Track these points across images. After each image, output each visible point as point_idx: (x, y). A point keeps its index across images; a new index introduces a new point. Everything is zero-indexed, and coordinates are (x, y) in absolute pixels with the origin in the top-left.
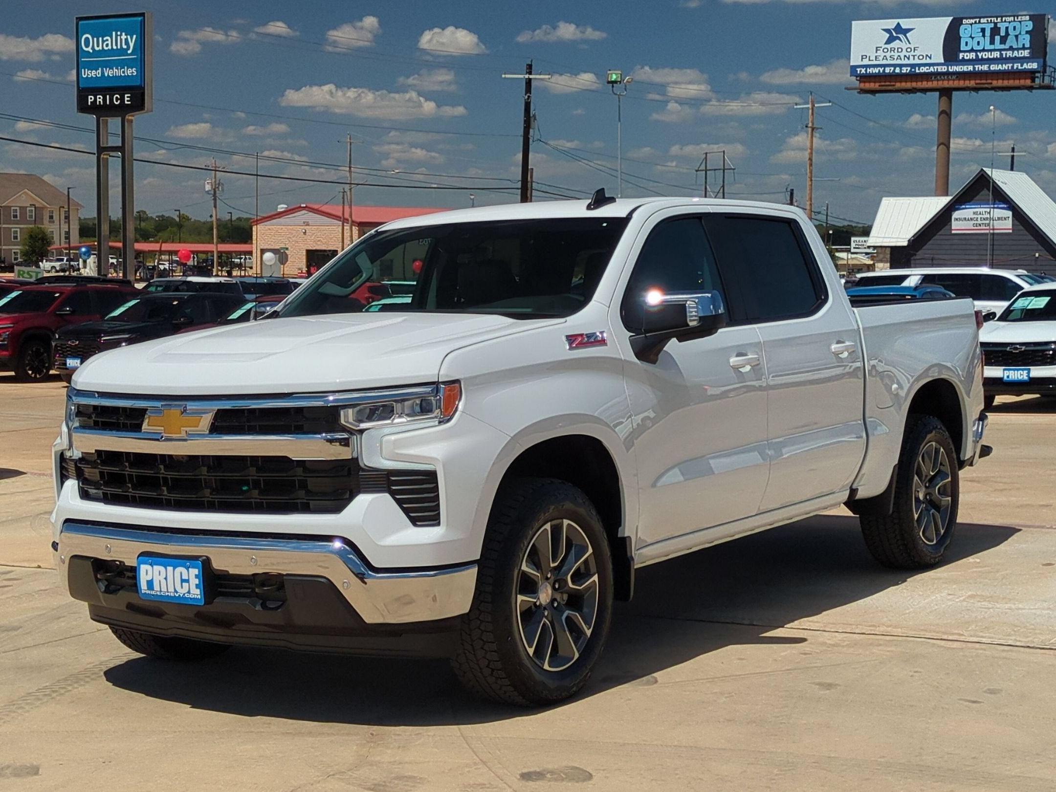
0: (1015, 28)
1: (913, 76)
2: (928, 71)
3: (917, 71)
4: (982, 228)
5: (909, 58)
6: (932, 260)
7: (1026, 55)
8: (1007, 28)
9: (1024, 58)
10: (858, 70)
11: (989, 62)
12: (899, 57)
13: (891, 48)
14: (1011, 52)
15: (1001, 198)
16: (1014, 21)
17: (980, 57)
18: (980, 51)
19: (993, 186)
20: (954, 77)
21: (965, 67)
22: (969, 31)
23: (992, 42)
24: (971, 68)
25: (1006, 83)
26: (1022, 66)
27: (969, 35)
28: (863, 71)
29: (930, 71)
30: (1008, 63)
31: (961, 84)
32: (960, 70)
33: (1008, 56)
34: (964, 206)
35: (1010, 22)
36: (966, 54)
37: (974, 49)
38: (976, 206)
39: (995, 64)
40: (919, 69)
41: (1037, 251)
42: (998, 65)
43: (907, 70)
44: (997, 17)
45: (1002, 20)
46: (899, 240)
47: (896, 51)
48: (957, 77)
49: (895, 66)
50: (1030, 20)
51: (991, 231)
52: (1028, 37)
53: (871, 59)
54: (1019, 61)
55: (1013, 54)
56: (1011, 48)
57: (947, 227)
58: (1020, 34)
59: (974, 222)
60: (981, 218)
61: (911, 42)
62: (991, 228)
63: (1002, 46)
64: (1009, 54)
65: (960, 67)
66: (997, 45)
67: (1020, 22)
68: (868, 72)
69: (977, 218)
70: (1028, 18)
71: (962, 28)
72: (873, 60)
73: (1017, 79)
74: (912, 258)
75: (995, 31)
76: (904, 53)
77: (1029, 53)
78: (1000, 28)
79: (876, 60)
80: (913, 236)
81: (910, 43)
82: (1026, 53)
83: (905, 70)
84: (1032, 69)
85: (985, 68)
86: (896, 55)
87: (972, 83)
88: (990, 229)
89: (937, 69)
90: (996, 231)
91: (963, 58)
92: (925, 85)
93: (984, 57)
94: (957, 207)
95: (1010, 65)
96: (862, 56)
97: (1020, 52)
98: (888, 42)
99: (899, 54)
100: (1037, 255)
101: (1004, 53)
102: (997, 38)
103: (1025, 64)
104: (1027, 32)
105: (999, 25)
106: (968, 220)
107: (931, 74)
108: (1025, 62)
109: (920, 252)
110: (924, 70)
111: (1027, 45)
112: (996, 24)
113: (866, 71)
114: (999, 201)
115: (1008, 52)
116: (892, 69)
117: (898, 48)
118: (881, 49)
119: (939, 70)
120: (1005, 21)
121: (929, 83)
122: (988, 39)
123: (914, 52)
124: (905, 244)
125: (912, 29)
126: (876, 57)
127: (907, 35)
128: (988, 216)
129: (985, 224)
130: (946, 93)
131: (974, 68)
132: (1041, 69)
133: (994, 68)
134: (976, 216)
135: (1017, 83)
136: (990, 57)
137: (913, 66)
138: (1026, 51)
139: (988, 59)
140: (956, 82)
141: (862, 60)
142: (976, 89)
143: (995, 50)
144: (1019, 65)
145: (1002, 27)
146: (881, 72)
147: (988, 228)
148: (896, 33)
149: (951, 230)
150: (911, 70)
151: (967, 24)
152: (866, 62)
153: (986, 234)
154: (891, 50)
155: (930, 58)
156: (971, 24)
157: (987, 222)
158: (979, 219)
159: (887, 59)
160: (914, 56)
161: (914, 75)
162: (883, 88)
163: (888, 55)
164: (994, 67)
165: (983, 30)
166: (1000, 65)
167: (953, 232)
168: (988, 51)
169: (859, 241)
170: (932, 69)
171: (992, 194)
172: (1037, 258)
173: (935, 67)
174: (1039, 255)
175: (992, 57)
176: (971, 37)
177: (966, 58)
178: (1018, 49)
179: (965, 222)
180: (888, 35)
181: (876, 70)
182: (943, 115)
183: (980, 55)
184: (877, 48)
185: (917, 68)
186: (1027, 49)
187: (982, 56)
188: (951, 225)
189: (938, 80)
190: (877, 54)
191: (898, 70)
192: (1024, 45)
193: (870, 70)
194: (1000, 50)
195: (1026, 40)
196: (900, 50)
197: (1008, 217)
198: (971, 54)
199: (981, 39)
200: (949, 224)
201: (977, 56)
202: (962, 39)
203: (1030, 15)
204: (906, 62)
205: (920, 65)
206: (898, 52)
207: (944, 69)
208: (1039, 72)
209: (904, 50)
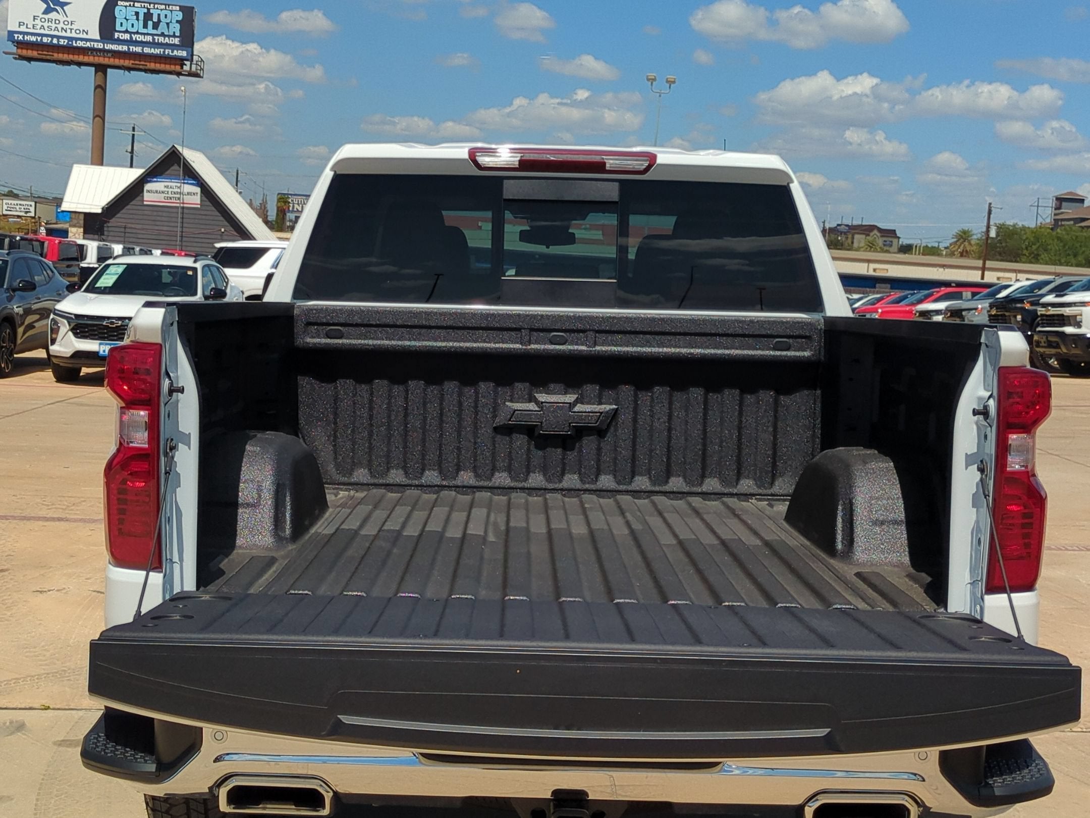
0: (166, 16)
1: (69, 49)
2: (85, 46)
3: (74, 44)
4: (172, 201)
5: (66, 31)
6: (125, 228)
7: (176, 43)
8: (159, 15)
9: (174, 45)
10: (16, 36)
11: (143, 44)
12: (56, 29)
13: (48, 19)
14: (163, 38)
15: (190, 174)
16: (166, 9)
17: (134, 39)
18: (134, 33)
19: (184, 163)
20: (109, 55)
21: (120, 46)
22: (123, 13)
23: (145, 26)
24: (125, 48)
25: (158, 66)
26: (172, 52)
27: (124, 17)
28: (21, 37)
29: (86, 46)
30: (160, 48)
31: (117, 62)
32: (116, 49)
33: (160, 41)
34: (155, 180)
35: (161, 10)
36: (121, 34)
37: (129, 30)
38: (168, 180)
39: (148, 47)
40: (76, 43)
41: (223, 226)
42: (151, 48)
43: (64, 42)
44: (150, 4)
45: (154, 6)
46: (92, 207)
47: (53, 22)
48: (112, 55)
49: (53, 37)
50: (180, 10)
51: (182, 205)
52: (178, 26)
53: (28, 27)
54: (170, 47)
55: (164, 40)
56: (163, 35)
57: (139, 198)
58: (171, 22)
59: (165, 195)
60: (171, 192)
61: (68, 15)
62: (182, 201)
63: (155, 32)
64: (161, 39)
65: (115, 46)
66: (150, 29)
67: (171, 11)
68: (26, 39)
69: (168, 192)
70: (178, 8)
71: (117, 9)
72: (30, 28)
73: (168, 64)
74: (105, 225)
75: (148, 16)
76: (62, 25)
77: (179, 41)
78: (152, 14)
79: (33, 28)
80: (107, 205)
81: (67, 17)
82: (176, 41)
83: (62, 42)
84: (182, 56)
85: (138, 49)
86: (54, 26)
87: (127, 63)
88: (180, 203)
89: (94, 45)
90: (185, 205)
91: (118, 38)
92: (81, 58)
93: (138, 39)
94: (149, 179)
95: (162, 50)
96: (20, 23)
97: (171, 39)
98: (46, 12)
99: (56, 25)
100: (223, 230)
101: (156, 38)
102: (150, 23)
103: (175, 51)
104: (177, 22)
105: (152, 11)
106: (160, 193)
107: (88, 49)
108: (175, 49)
109: (114, 219)
110: (80, 44)
111: (178, 34)
112: (148, 9)
113: (23, 37)
114: (189, 177)
115: (160, 38)
116: (50, 39)
117: (55, 20)
118: (39, 19)
119: (95, 46)
120: (157, 8)
121: (85, 57)
122: (141, 23)
123: (71, 25)
124: (99, 211)
125: (69, 3)
126: (33, 25)
127: (65, 8)
128: (179, 190)
129: (176, 198)
130: (101, 69)
131: (129, 49)
132: (189, 58)
133: (147, 52)
134: (167, 190)
135: (168, 67)
136: (143, 40)
137: (70, 39)
138: (176, 39)
139: (142, 42)
140: (112, 60)
141: (19, 27)
142: (129, 69)
143: (148, 34)
144: (170, 51)
145: (155, 13)
146: (39, 40)
147: (178, 201)
148: (54, 5)
149: (143, 201)
150: (68, 43)
151: (122, 6)
152: (23, 29)
153: (177, 207)
154: (48, 21)
155: (87, 33)
156: (126, 7)
157: (178, 196)
158: (170, 193)
159: (44, 29)
160: (71, 29)
161: (71, 47)
162: (41, 57)
163: (46, 25)
164: (147, 50)
165: (137, 14)
166: (153, 49)
167: (145, 203)
168: (142, 34)
169: (11, 204)
170: (88, 44)
171: (183, 171)
172: (223, 232)
173: (92, 43)
174: (225, 230)
175: (145, 40)
176: (125, 18)
177: (121, 38)
178: (169, 36)
179: (156, 194)
180: (46, 6)
181: (33, 39)
182: (99, 90)
183: (134, 37)
184: (34, 16)
185: (74, 42)
186: (177, 37)
187: (136, 39)
188: (143, 196)
189: (94, 56)
190: (34, 23)
191: (55, 41)
192: (174, 33)
193: (27, 38)
194: (153, 35)
195: (176, 28)
196: (57, 22)
197: (197, 193)
198: (126, 35)
199: (135, 22)
200: (141, 195)
201: (131, 37)
202: (117, 19)
203: (180, 6)
204: (64, 34)
205: (77, 39)
206: (55, 23)
207: (100, 46)
208: (187, 60)
209: (62, 23)
